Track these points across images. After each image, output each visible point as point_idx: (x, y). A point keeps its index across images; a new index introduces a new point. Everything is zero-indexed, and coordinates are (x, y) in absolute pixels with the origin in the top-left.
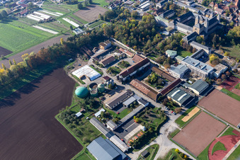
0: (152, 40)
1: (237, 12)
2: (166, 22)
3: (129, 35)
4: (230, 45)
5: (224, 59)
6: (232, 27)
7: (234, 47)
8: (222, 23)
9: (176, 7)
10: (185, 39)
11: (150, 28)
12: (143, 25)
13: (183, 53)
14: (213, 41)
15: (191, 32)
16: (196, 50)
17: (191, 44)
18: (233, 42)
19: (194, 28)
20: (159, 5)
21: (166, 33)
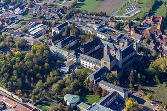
0: (44, 80)
1: (161, 37)
2: (65, 54)
3: (11, 74)
4: (153, 84)
5: (145, 104)
6: (154, 59)
7: (159, 86)
8: (142, 54)
9: (79, 32)
10: (90, 77)
11: (41, 63)
12: (31, 58)
13: (89, 98)
14: (130, 78)
15: (99, 68)
16: (107, 93)
17: (100, 85)
18: (156, 79)
19: (103, 61)
20: (55, 30)
21: (65, 69)
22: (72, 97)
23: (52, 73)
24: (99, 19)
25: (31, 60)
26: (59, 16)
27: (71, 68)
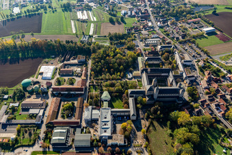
3: (100, 61)
7: (165, 129)
11: (121, 64)
16: (128, 108)
17: (130, 99)
21: (130, 76)
22: (106, 95)
23: (119, 74)
24: (200, 55)
25: (117, 59)
26: (178, 38)
27: (135, 77)
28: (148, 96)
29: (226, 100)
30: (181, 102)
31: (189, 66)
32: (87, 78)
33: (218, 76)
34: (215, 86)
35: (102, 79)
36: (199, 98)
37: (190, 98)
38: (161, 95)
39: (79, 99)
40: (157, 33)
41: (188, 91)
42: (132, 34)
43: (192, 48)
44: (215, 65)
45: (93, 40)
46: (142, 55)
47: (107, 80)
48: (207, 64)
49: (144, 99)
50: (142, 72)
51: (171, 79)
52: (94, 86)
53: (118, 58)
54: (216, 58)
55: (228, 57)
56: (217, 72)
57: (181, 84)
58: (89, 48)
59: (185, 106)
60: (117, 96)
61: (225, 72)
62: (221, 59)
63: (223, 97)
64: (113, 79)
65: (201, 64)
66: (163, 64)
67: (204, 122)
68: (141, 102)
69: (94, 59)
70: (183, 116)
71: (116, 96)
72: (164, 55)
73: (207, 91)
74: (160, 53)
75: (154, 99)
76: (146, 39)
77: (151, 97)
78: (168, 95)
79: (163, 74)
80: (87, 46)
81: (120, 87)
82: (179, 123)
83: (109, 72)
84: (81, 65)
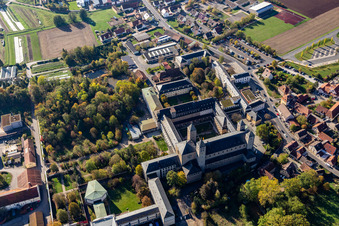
7: (240, 223)
10: (144, 166)
17: (151, 183)
21: (135, 133)
22: (94, 190)
23: (110, 134)
24: (259, 58)
25: (97, 105)
26: (209, 35)
27: (146, 133)
28: (186, 165)
29: (330, 133)
30: (253, 159)
31: (246, 84)
32: (38, 162)
33: (304, 91)
34: (304, 110)
35: (75, 157)
36: (284, 142)
37: (268, 146)
38: (212, 156)
39: (33, 216)
40: (167, 32)
41: (260, 133)
42: (115, 43)
43: (242, 48)
44: (292, 72)
45: (30, 74)
46: (149, 83)
47: (87, 156)
48: (279, 73)
49: (180, 174)
50: (160, 118)
51: (220, 118)
52: (60, 177)
53: (100, 101)
54: (290, 58)
55: (308, 53)
56: (299, 84)
57: (243, 124)
58: (24, 94)
59: (263, 164)
60: (120, 184)
61: (312, 81)
62: (298, 57)
63: (323, 128)
64: (100, 151)
65: (267, 75)
66: (197, 92)
67: (307, 187)
68: (176, 183)
69: (44, 115)
70: (266, 186)
71: (118, 185)
72: (194, 74)
73: (293, 124)
74: (184, 71)
75: (199, 168)
76: (146, 49)
77: (193, 164)
78: (225, 152)
79: (202, 113)
80: (18, 90)
81: (122, 162)
82: (262, 203)
83: (87, 135)
84: (15, 137)
